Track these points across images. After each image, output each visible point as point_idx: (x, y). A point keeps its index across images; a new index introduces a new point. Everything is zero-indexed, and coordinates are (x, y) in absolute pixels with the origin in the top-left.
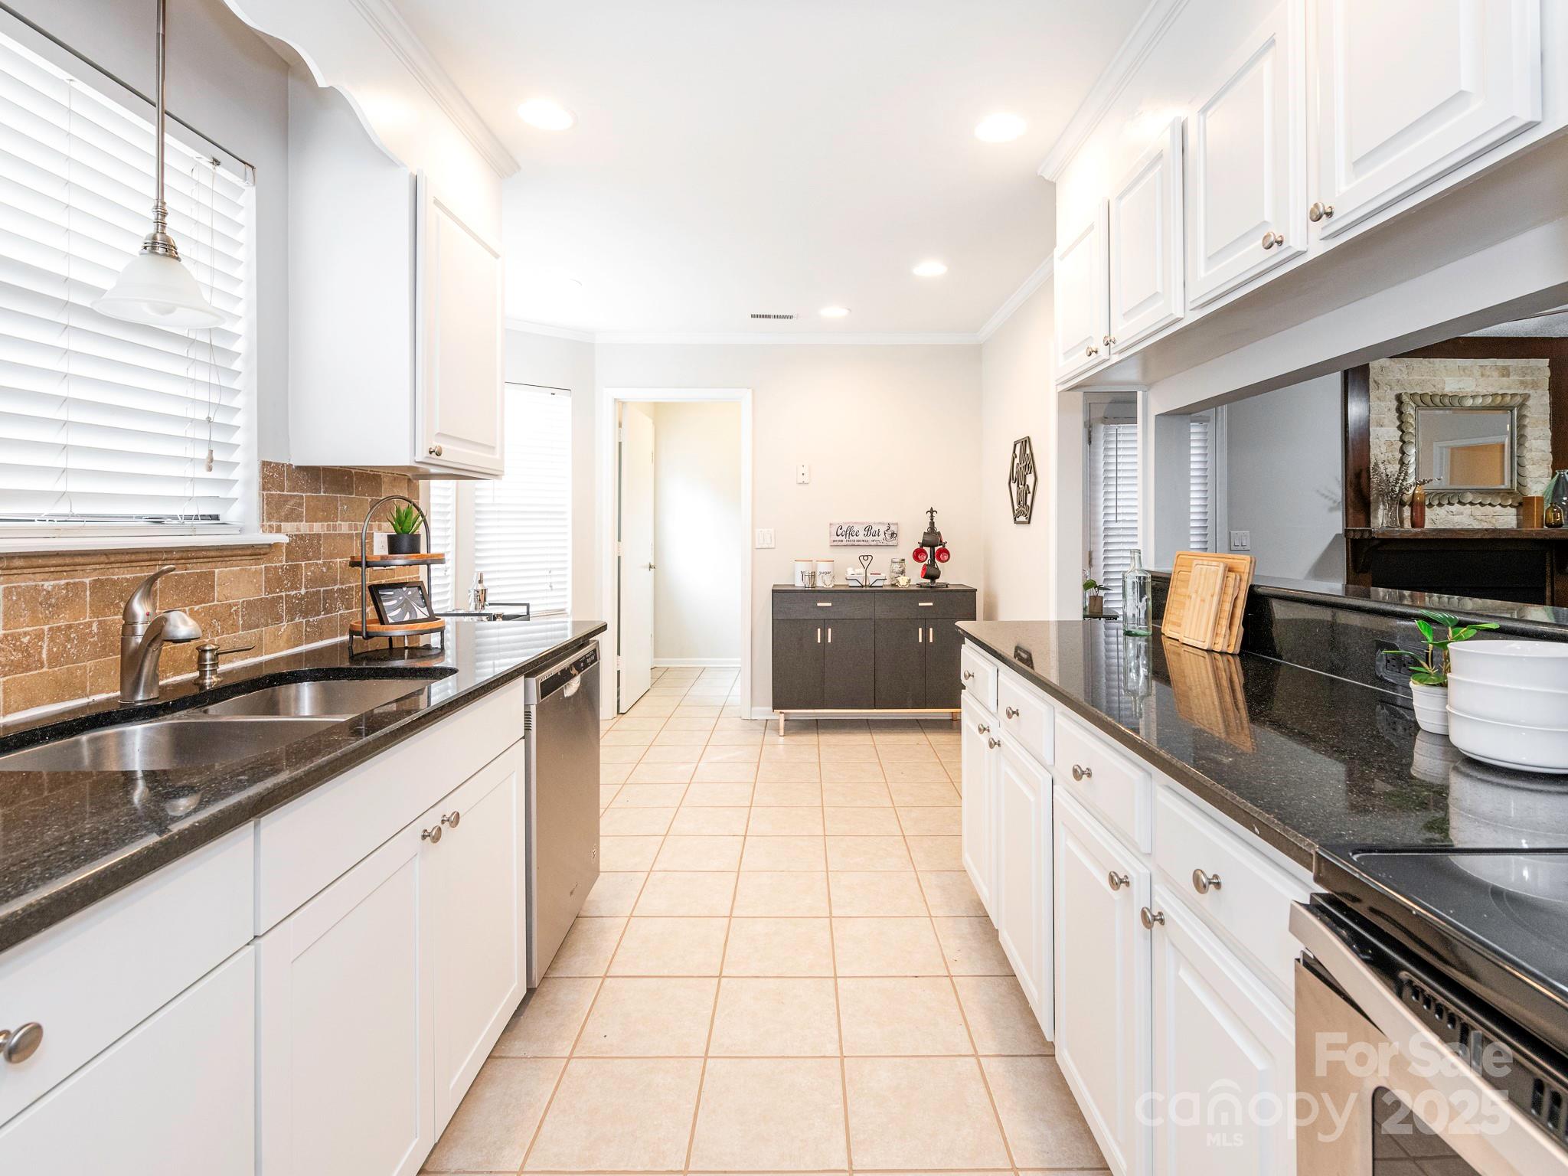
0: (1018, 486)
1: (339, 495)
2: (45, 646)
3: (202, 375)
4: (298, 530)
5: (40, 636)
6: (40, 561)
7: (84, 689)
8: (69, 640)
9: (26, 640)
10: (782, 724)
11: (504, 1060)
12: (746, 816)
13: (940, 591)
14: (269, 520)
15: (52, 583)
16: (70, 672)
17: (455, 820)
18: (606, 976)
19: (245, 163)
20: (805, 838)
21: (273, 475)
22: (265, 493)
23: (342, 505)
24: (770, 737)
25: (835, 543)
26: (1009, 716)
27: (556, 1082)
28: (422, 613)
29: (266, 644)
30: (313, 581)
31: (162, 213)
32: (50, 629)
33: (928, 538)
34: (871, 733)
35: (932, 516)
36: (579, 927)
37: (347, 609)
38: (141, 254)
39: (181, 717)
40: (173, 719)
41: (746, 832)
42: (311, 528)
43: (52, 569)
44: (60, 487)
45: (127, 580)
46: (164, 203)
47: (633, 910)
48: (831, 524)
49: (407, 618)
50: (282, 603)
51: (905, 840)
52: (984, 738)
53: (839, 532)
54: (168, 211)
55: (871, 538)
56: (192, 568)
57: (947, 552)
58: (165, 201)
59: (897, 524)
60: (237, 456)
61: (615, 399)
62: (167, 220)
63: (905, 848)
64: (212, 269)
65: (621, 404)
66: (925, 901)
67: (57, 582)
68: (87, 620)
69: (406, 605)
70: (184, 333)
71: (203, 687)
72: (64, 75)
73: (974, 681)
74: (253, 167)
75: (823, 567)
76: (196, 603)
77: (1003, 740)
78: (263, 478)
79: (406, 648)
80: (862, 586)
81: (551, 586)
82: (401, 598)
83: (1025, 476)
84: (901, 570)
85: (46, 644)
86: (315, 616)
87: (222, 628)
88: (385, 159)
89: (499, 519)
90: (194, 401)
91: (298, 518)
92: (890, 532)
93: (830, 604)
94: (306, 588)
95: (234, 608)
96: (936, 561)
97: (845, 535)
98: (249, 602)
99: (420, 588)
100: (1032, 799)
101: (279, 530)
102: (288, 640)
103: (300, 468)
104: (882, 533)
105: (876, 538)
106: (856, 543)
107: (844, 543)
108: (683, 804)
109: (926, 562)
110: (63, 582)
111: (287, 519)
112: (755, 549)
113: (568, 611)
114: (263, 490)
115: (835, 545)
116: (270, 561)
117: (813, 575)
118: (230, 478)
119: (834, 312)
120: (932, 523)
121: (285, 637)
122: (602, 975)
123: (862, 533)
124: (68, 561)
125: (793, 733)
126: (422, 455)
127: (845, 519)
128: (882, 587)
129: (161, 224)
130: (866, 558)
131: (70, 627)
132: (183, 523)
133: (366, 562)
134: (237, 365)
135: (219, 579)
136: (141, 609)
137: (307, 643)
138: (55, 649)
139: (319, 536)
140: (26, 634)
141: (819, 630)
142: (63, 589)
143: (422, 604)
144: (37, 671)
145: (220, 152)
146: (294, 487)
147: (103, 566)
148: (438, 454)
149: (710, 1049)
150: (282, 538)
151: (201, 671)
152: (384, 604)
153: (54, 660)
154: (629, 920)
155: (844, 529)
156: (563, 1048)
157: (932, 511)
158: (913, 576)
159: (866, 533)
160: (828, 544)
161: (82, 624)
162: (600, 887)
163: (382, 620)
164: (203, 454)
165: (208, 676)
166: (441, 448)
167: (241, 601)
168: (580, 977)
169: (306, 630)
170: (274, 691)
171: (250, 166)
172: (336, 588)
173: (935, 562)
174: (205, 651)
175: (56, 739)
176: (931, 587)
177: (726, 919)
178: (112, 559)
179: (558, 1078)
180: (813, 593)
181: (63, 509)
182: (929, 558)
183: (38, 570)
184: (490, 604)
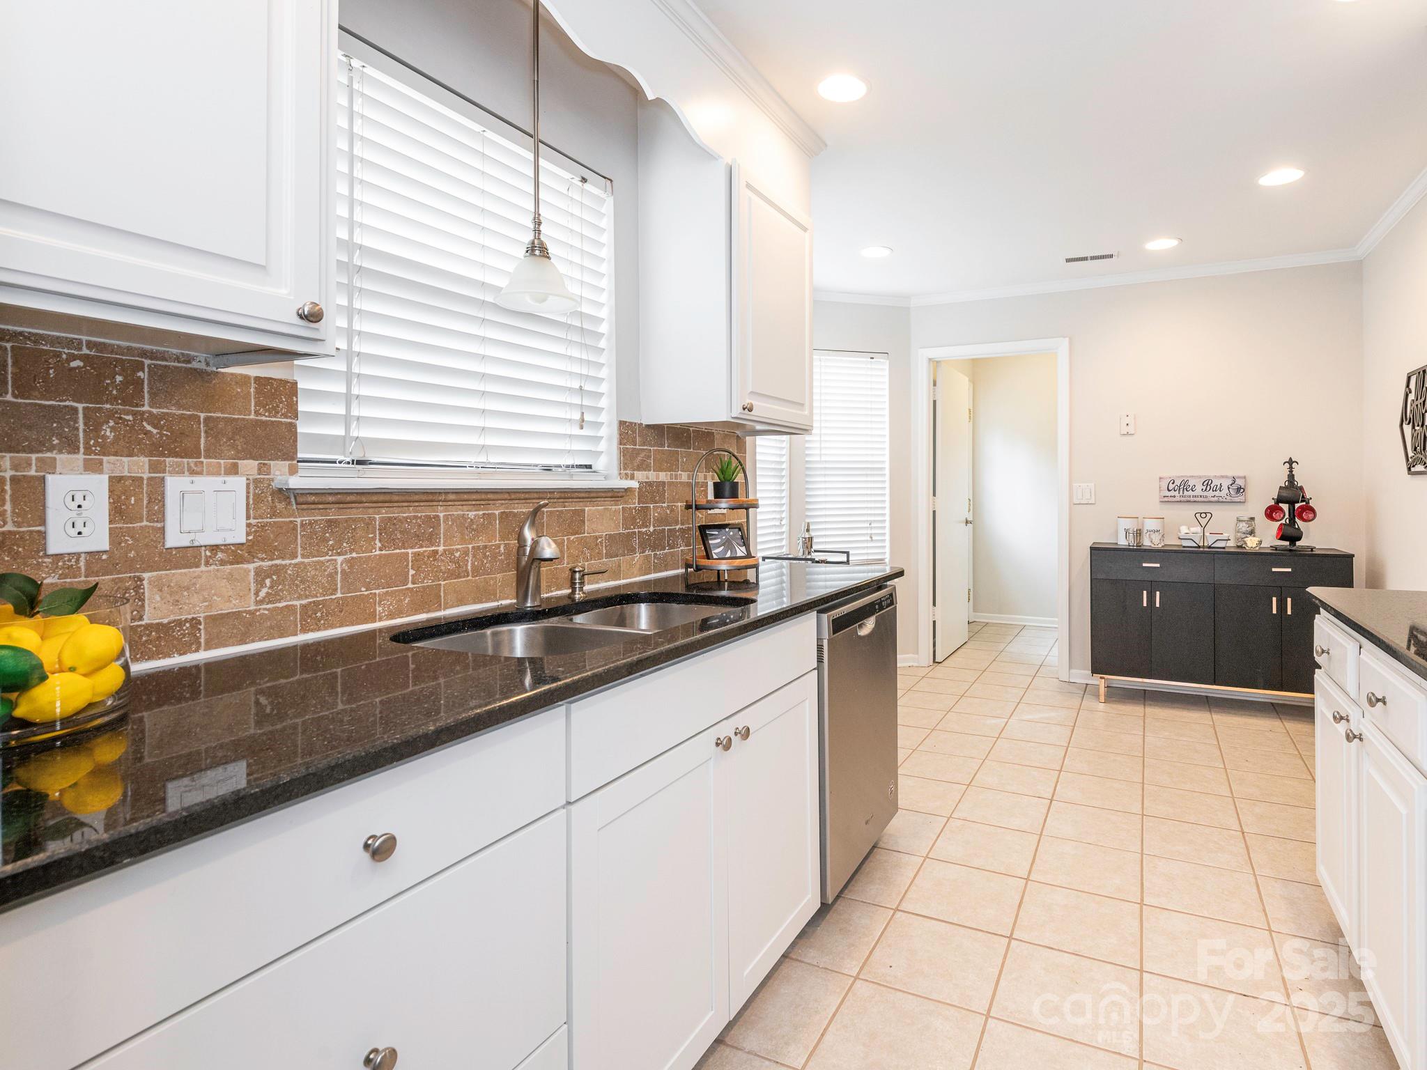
0: (1413, 427)
1: (679, 450)
2: (470, 560)
3: (576, 353)
4: (648, 478)
5: (466, 553)
6: (465, 497)
7: (495, 595)
8: (485, 557)
9: (457, 554)
10: (1102, 690)
11: (799, 964)
12: (1055, 780)
13: (1301, 555)
14: (625, 469)
15: (474, 513)
16: (486, 581)
17: (745, 733)
18: (897, 910)
19: (605, 178)
20: (1119, 813)
21: (628, 431)
22: (622, 447)
23: (682, 458)
24: (1089, 702)
25: (1166, 499)
26: (1372, 704)
27: (842, 996)
28: (741, 551)
29: (623, 571)
30: (662, 521)
31: (537, 223)
32: (473, 548)
33: (1285, 494)
34: (1210, 711)
35: (1291, 469)
36: (878, 857)
37: (686, 546)
38: (525, 257)
39: (554, 622)
40: (548, 623)
41: (1053, 796)
42: (658, 477)
43: (474, 503)
44: (481, 441)
45: (524, 513)
46: (539, 215)
47: (930, 851)
48: (1160, 478)
49: (728, 555)
50: (635, 538)
51: (1244, 837)
52: (1341, 728)
53: (1171, 487)
54: (542, 221)
55: (1211, 493)
56: (569, 506)
57: (1312, 510)
58: (540, 212)
59: (1245, 477)
60: (603, 418)
61: (930, 359)
62: (542, 228)
63: (1243, 845)
64: (582, 267)
65: (935, 364)
66: (1264, 910)
67: (477, 512)
68: (497, 542)
69: (728, 544)
70: (563, 319)
71: (573, 600)
72: (477, 128)
73: (1330, 659)
74: (611, 181)
75: (1150, 525)
76: (572, 534)
77: (1366, 734)
78: (620, 435)
79: (726, 581)
80: (1199, 547)
81: (871, 538)
82: (724, 537)
83: (1423, 415)
84: (1249, 529)
85: (471, 558)
86: (661, 550)
87: (591, 555)
88: (705, 154)
89: (825, 475)
90: (571, 373)
91: (647, 468)
92: (1235, 487)
93: (1158, 565)
94: (654, 526)
95: (599, 540)
96: (1297, 520)
97: (1178, 492)
98: (610, 535)
99: (740, 529)
100: (1404, 811)
101: (632, 478)
102: (640, 569)
103: (648, 426)
104: (1225, 487)
105: (1217, 493)
106: (1192, 499)
107: (1178, 499)
108: (989, 758)
109: (1283, 522)
110: (481, 513)
111: (639, 469)
112: (1073, 504)
113: (887, 561)
114: (621, 444)
115: (1165, 501)
116: (626, 502)
117: (1139, 533)
118: (598, 435)
119: (1162, 244)
120: (1291, 477)
121: (638, 566)
122: (894, 908)
123: (1199, 487)
124: (483, 496)
125: (1116, 701)
126: (737, 411)
127: (1178, 471)
128: (1224, 548)
129: (537, 231)
130: (1203, 515)
131: (485, 547)
132: (565, 471)
133: (696, 505)
134: (603, 344)
135: (588, 515)
136: (529, 534)
137: (655, 572)
138: (476, 563)
139: (664, 483)
140: (457, 550)
141: (1145, 592)
142: (481, 518)
143: (742, 544)
144: (465, 579)
145: (587, 171)
146: (644, 442)
147: (507, 502)
148: (750, 410)
149: (993, 1009)
150: (634, 484)
151: (572, 588)
152: (710, 542)
153: (476, 571)
154: (924, 861)
155: (1178, 482)
156: (852, 967)
157: (1291, 462)
158: (1266, 537)
159: (1204, 488)
160: (1158, 500)
161: (493, 545)
162: (897, 823)
163: (708, 556)
164: (577, 416)
165: (577, 592)
166: (752, 405)
167: (604, 534)
168: (873, 904)
169: (654, 562)
170: (622, 608)
171: (610, 180)
172: (677, 527)
173: (1295, 522)
174: (575, 572)
175: (472, 630)
176: (1290, 550)
177: (1022, 880)
178: (513, 497)
179: (844, 994)
180: (1140, 553)
181: (482, 458)
182: (1287, 516)
183: (464, 503)
184: (815, 551)
